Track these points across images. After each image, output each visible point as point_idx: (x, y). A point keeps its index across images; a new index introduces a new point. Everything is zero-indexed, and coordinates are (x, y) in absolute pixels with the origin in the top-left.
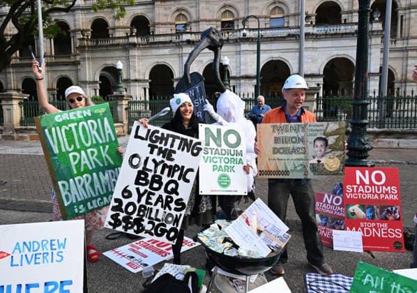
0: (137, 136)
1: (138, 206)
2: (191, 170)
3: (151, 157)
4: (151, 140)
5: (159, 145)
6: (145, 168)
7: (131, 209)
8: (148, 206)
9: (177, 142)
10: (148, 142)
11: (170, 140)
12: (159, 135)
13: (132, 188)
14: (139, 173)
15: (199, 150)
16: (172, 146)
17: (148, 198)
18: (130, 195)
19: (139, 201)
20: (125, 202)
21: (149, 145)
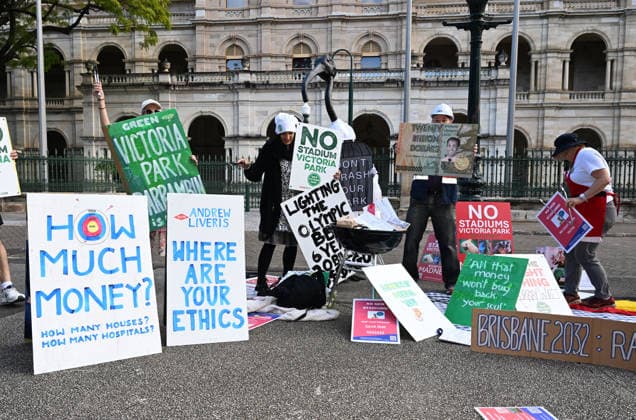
0: (291, 214)
1: (330, 259)
2: (344, 203)
3: (312, 219)
4: (302, 207)
5: (310, 206)
6: (314, 230)
7: (328, 265)
8: (337, 253)
9: (319, 192)
10: (301, 210)
11: (314, 195)
12: (304, 199)
13: (318, 251)
14: (313, 236)
15: (337, 185)
16: (318, 199)
17: (333, 247)
18: (320, 257)
19: (328, 255)
20: (320, 264)
21: (304, 212)
